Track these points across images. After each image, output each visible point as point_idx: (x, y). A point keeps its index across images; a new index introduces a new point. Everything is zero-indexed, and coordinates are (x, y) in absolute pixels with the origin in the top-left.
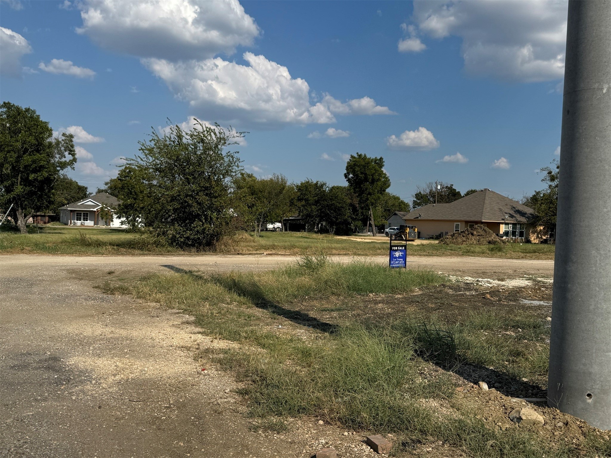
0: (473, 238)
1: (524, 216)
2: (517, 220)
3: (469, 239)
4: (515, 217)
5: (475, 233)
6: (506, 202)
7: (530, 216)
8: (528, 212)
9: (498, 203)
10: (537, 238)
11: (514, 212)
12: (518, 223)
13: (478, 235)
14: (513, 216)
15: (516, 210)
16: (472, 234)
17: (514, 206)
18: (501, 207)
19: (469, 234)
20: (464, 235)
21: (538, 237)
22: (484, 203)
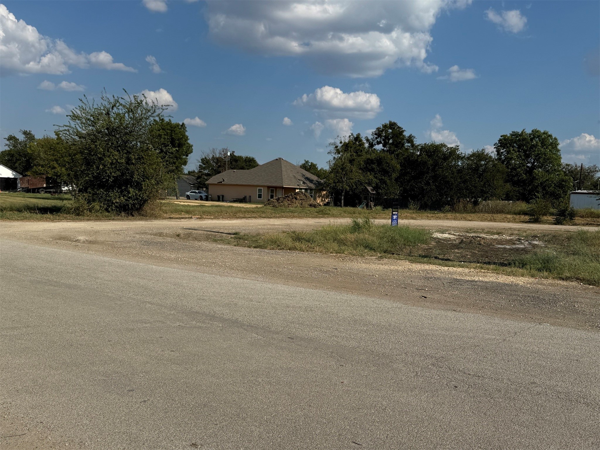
0: (297, 201)
1: (313, 183)
2: (308, 186)
3: (293, 203)
4: (306, 183)
5: (298, 197)
6: (297, 170)
7: (316, 182)
8: (314, 180)
9: (291, 171)
10: (321, 202)
11: (304, 179)
12: (309, 189)
13: (301, 200)
14: (305, 182)
15: (306, 177)
16: (296, 199)
17: (304, 174)
18: (294, 175)
19: (293, 198)
20: (289, 199)
21: (322, 200)
22: (281, 170)
